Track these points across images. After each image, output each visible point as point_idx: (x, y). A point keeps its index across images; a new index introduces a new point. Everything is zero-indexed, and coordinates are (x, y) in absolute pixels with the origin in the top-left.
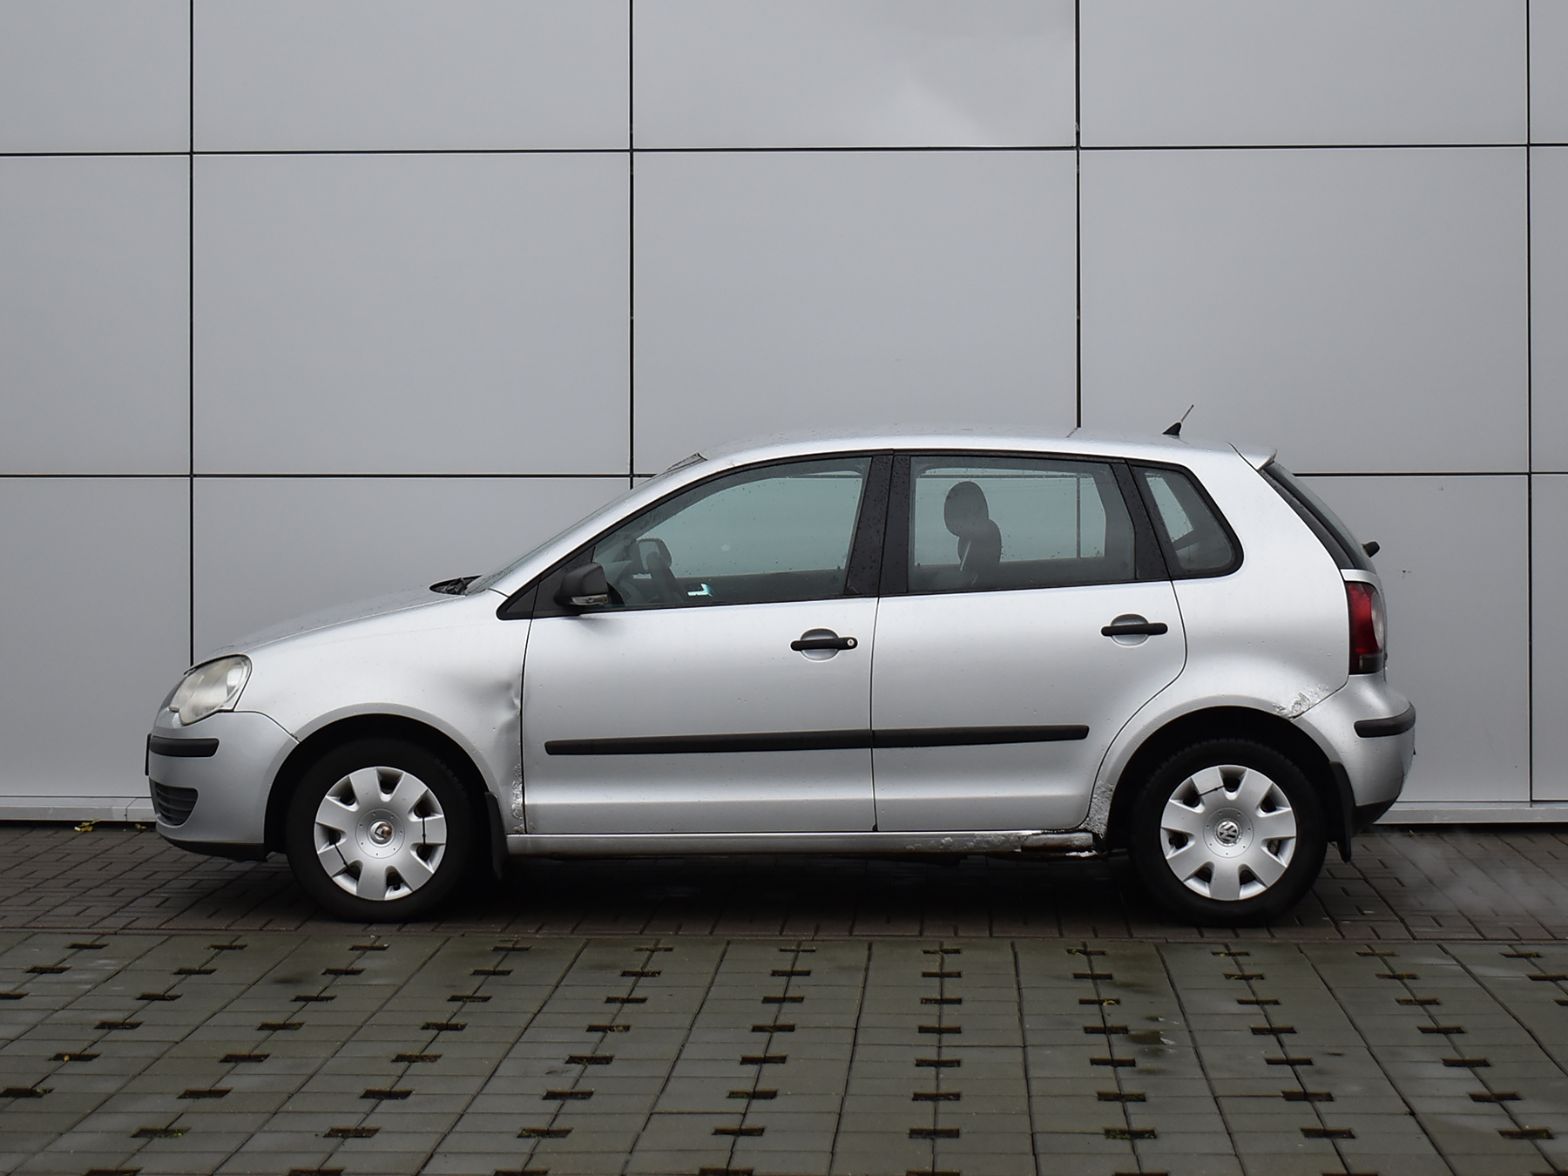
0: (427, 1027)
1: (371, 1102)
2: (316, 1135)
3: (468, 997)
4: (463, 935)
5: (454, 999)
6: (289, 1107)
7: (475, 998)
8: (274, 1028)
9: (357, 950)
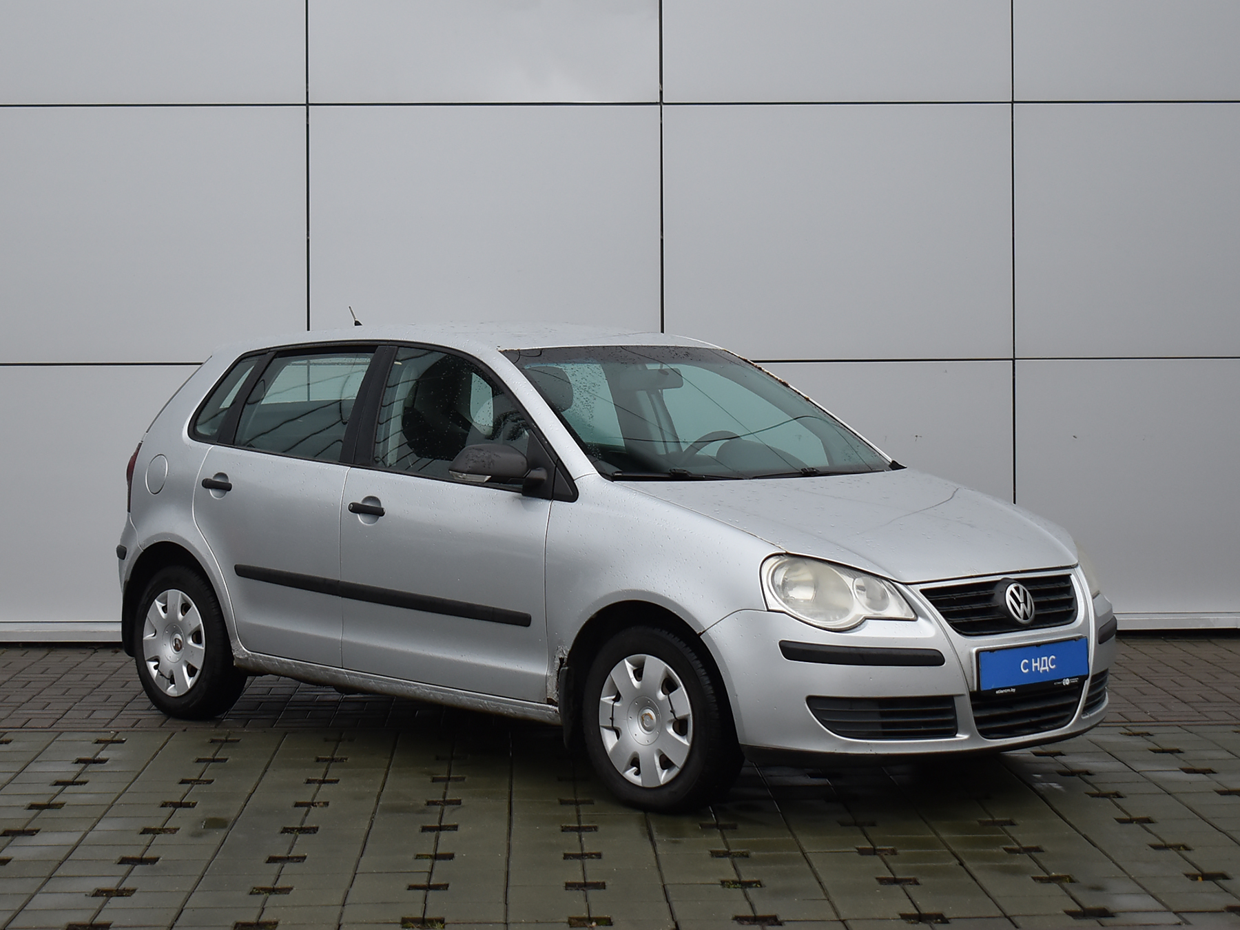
0: (164, 805)
1: (127, 867)
2: (86, 895)
3: (195, 781)
4: (185, 730)
5: (183, 782)
6: (60, 872)
7: (201, 781)
8: (40, 807)
9: (101, 743)
